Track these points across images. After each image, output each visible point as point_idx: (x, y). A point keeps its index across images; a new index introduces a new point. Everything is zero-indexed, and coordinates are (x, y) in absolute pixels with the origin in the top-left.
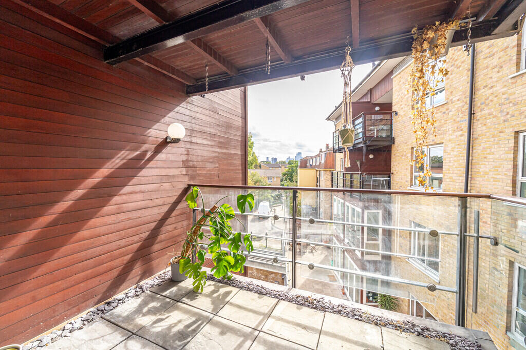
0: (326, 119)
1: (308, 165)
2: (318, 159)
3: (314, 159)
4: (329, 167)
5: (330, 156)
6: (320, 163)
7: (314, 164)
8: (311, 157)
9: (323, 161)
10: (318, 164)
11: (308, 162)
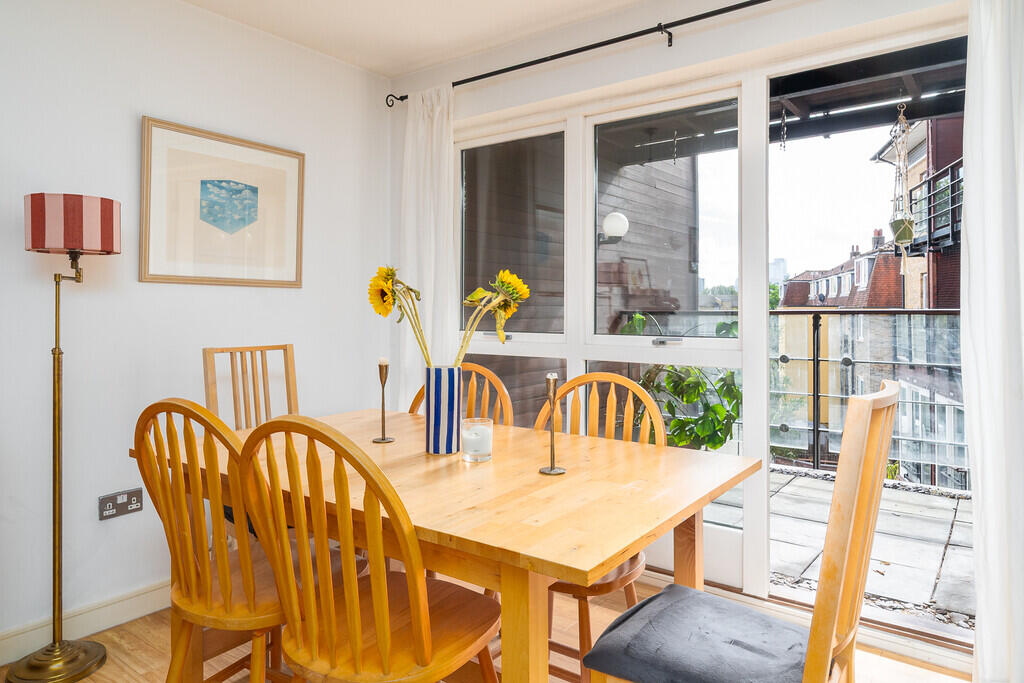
0: (874, 159)
1: (812, 295)
2: (846, 277)
3: (834, 280)
4: (883, 299)
5: (887, 267)
6: (854, 289)
7: (833, 294)
8: (822, 272)
9: (863, 284)
10: (846, 292)
11: (813, 287)
